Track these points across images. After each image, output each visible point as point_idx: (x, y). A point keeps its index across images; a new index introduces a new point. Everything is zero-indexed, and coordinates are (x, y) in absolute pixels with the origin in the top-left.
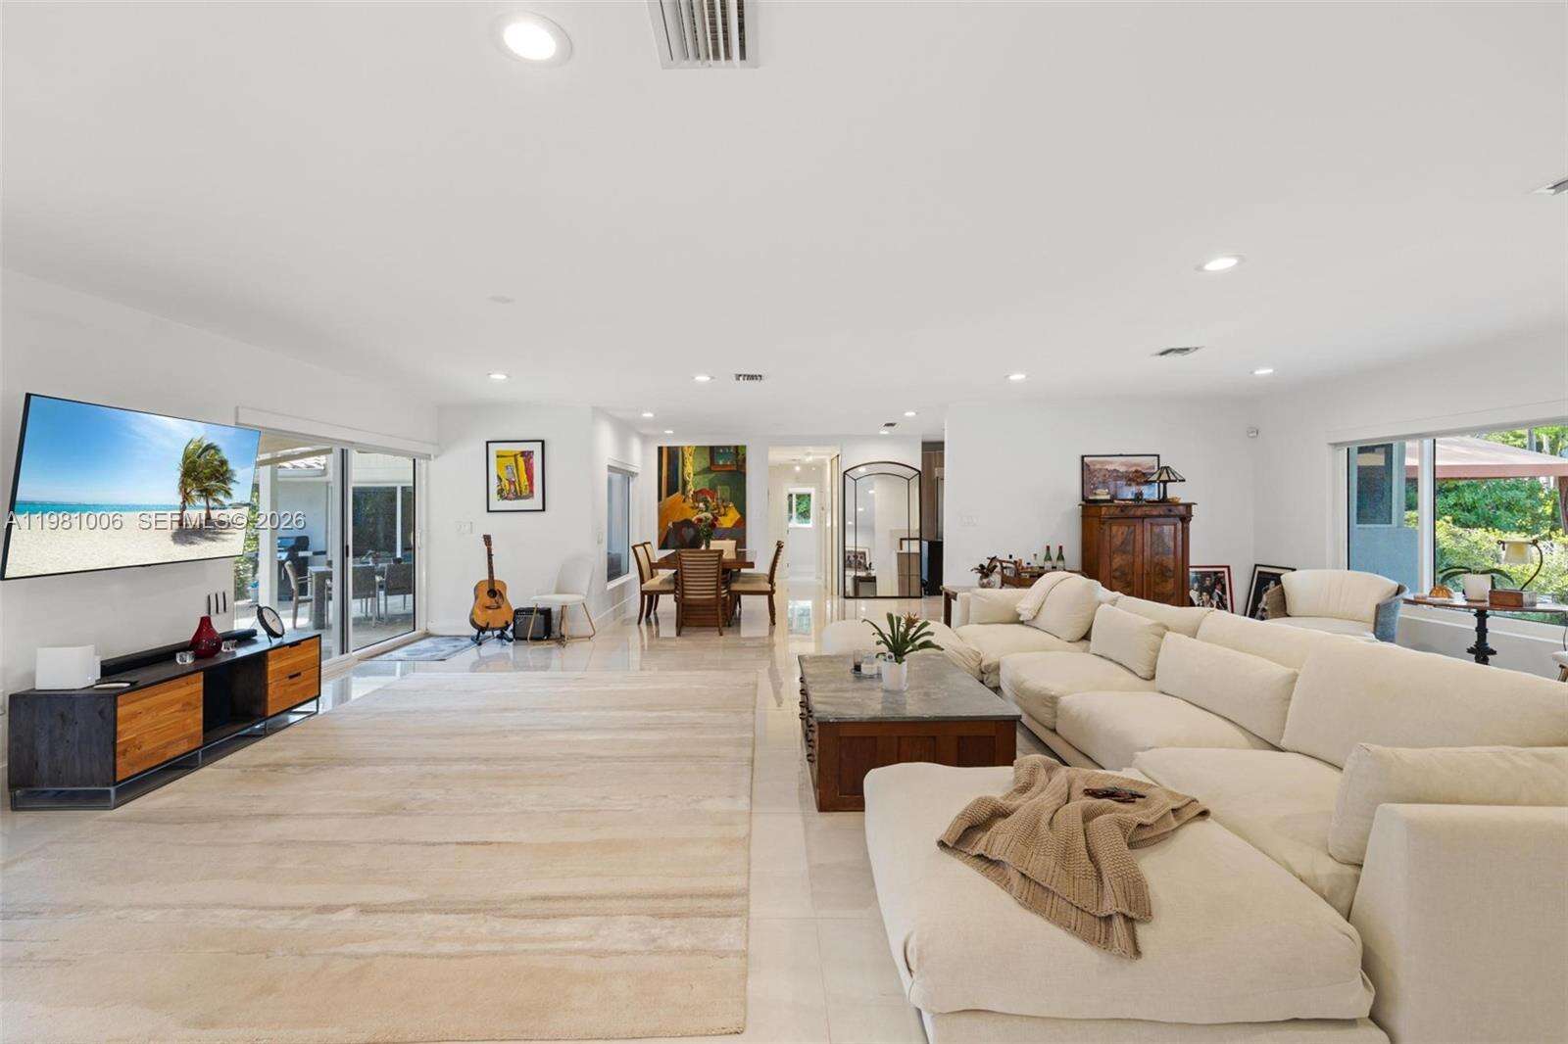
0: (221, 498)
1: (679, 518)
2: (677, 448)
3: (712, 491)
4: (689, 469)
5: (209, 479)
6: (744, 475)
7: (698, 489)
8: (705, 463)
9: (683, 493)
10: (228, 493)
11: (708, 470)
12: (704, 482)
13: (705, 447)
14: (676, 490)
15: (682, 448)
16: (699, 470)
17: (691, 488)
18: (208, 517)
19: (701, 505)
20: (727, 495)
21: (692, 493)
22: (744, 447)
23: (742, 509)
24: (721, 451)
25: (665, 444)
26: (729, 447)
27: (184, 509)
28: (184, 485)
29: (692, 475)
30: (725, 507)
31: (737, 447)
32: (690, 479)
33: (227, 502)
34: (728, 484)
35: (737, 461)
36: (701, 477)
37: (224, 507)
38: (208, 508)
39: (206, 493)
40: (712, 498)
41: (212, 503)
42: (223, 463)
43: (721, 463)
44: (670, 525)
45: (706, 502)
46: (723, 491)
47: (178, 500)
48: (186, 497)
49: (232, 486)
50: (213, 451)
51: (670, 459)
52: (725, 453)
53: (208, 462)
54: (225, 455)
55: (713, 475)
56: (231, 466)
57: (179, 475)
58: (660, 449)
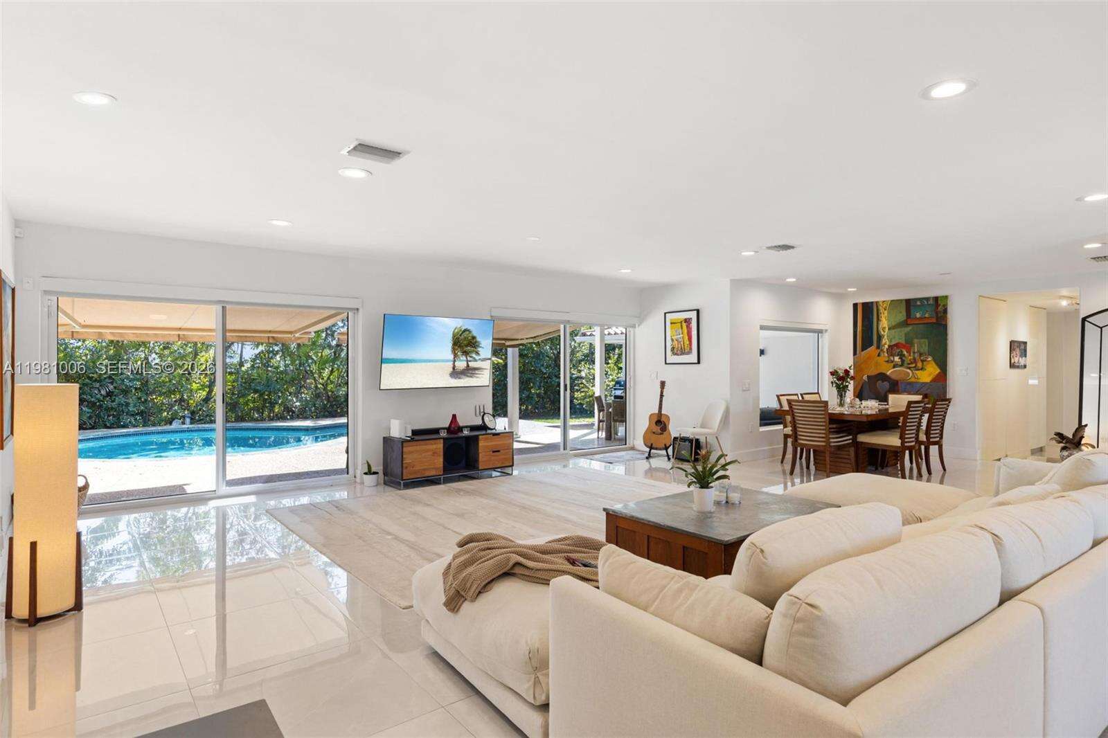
0: (474, 355)
1: (873, 371)
2: (872, 303)
3: (908, 345)
4: (884, 323)
5: (467, 346)
6: (945, 327)
7: (893, 343)
8: (902, 316)
9: (878, 347)
10: (477, 353)
11: (905, 324)
12: (899, 336)
13: (900, 301)
14: (871, 345)
15: (877, 302)
16: (893, 324)
17: (886, 342)
18: (468, 366)
19: (897, 359)
20: (925, 349)
21: (886, 346)
22: (946, 297)
23: (943, 364)
24: (919, 303)
25: (861, 300)
26: (927, 299)
27: (454, 361)
28: (454, 350)
29: (887, 329)
30: (922, 361)
31: (936, 299)
32: (885, 333)
33: (477, 358)
34: (927, 338)
35: (937, 313)
36: (899, 330)
37: (475, 360)
38: (467, 361)
39: (466, 353)
40: (909, 352)
41: (469, 358)
42: (474, 338)
43: (918, 315)
44: (865, 377)
45: (901, 356)
46: (920, 345)
47: (452, 357)
48: (455, 355)
49: (479, 349)
50: (468, 332)
51: (866, 314)
52: (922, 305)
53: (465, 338)
54: (475, 333)
55: (909, 328)
56: (478, 339)
57: (450, 345)
58: (855, 305)
